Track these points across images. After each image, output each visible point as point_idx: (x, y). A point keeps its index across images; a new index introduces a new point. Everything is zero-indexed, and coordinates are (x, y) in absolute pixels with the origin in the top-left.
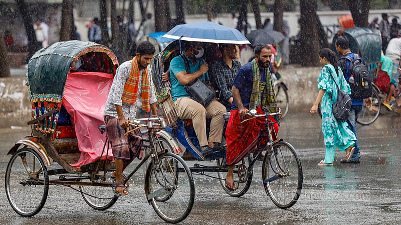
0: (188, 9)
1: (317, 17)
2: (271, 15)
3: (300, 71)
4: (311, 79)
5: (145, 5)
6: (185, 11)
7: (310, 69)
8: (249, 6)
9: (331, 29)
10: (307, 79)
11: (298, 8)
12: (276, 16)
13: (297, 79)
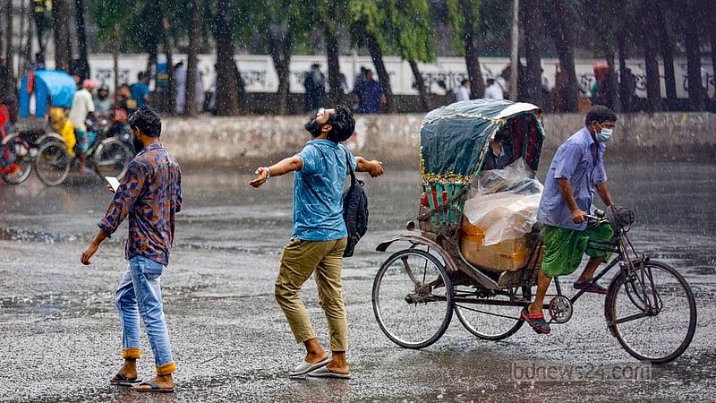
0: (93, 48)
1: (233, 63)
2: (184, 57)
3: (215, 121)
4: (227, 130)
5: (44, 41)
6: (89, 50)
7: (226, 119)
8: (160, 47)
9: (250, 75)
10: (222, 130)
11: (214, 51)
12: (189, 60)
13: (210, 129)
